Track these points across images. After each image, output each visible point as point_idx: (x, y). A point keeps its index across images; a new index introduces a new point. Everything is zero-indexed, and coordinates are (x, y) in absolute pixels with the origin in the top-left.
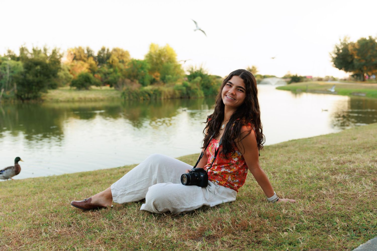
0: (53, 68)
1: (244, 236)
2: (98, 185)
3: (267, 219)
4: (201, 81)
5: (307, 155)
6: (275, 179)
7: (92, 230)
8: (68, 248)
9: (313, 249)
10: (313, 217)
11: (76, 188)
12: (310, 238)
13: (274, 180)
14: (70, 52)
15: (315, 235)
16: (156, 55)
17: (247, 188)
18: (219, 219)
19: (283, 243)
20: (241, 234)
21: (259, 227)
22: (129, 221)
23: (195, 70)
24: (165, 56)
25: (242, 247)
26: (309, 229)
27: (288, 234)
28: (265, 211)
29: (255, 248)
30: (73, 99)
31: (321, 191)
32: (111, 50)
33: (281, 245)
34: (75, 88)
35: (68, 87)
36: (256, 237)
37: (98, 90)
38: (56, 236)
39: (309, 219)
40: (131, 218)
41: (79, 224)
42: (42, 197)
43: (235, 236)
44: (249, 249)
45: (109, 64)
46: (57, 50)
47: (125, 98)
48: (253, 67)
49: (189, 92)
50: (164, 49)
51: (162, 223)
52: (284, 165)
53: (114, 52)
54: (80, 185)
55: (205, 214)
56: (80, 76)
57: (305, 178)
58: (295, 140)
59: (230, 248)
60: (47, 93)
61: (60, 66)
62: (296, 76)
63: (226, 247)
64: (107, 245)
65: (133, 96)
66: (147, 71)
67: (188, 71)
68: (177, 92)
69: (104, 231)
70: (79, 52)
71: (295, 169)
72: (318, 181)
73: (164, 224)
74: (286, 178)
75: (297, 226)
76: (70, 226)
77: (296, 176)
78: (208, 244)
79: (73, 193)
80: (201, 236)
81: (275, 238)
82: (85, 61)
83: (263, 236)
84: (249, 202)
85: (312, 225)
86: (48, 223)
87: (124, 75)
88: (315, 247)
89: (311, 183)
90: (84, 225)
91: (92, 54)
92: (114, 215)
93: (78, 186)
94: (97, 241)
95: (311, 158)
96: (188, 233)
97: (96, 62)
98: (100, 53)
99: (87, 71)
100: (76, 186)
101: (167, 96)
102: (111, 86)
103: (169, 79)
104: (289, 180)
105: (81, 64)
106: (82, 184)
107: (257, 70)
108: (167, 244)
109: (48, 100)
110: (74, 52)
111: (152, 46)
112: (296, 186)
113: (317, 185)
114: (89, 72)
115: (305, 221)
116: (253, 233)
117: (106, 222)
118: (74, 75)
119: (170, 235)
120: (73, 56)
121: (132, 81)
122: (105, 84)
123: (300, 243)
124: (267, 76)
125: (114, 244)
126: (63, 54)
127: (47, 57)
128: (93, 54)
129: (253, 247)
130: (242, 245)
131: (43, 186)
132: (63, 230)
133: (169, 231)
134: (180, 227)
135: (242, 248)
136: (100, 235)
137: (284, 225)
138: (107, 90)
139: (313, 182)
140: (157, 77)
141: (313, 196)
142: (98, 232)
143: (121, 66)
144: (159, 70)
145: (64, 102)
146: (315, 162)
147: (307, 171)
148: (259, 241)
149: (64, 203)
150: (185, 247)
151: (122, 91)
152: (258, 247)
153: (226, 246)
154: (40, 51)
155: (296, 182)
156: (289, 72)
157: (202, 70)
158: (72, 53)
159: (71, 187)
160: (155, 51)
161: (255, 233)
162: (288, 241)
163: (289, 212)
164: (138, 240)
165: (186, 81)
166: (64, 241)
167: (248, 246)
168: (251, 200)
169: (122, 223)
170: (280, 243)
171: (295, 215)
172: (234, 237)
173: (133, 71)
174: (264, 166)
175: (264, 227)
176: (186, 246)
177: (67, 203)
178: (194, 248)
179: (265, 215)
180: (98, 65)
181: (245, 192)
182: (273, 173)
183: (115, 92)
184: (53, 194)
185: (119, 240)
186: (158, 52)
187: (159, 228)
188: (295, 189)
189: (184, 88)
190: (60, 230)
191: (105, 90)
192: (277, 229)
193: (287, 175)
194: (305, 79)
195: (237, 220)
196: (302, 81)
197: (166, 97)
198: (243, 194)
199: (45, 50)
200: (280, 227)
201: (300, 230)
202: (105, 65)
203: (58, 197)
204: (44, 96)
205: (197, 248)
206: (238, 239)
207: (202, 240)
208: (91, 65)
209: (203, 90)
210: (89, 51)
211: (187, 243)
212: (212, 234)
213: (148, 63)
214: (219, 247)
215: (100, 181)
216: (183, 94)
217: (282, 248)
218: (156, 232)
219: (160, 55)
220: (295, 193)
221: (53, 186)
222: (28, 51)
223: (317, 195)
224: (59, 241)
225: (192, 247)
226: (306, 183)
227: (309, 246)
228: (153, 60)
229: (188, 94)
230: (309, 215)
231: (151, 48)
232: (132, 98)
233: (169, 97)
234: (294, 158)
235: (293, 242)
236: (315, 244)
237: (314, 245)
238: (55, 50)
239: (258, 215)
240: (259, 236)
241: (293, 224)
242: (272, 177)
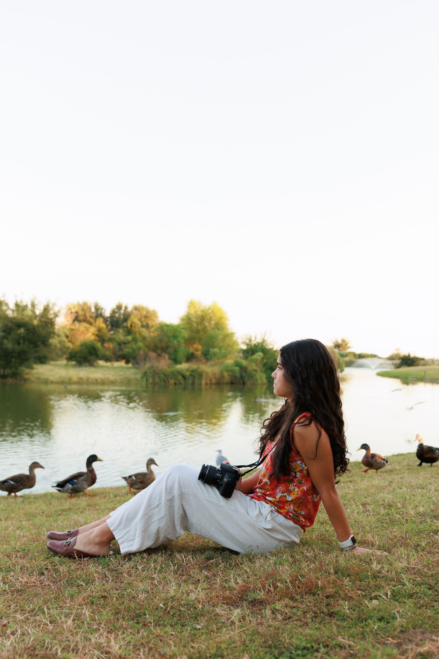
0: (43, 332)
1: (308, 604)
2: (94, 511)
3: (348, 578)
4: (263, 359)
5: (419, 478)
6: (366, 514)
7: (75, 582)
8: (34, 609)
9: (416, 629)
10: (420, 577)
11: (59, 515)
12: (413, 612)
13: (364, 516)
14: (70, 309)
15: (423, 606)
16: (197, 318)
17: (320, 526)
18: (272, 575)
19: (369, 617)
20: (304, 600)
21: (334, 590)
22: (134, 571)
23: (254, 342)
24: (210, 319)
25: (304, 620)
26: (413, 597)
27: (378, 603)
28: (345, 564)
29: (325, 623)
30: (70, 379)
31: (437, 537)
32: (130, 309)
33: (366, 621)
34: (74, 363)
35: (64, 362)
36: (327, 605)
37: (108, 367)
38: (19, 588)
39: (413, 580)
40: (136, 565)
41: (57, 571)
42: (8, 526)
43: (295, 602)
44: (314, 625)
45: (125, 329)
46: (50, 306)
47: (147, 380)
48: (343, 341)
49: (244, 374)
50: (209, 309)
51: (183, 575)
52: (382, 493)
53: (134, 311)
54: (67, 510)
55: (251, 565)
56: (82, 346)
57: (413, 515)
58: (402, 455)
59: (285, 621)
60: (32, 368)
61: (54, 329)
62: (409, 356)
63: (280, 620)
64: (94, 606)
65: (159, 378)
66: (182, 341)
67: (243, 343)
68: (226, 374)
69: (93, 585)
70: (83, 310)
71: (398, 500)
72: (433, 520)
73: (186, 578)
74: (383, 513)
75: (394, 590)
76: (43, 574)
77: (399, 511)
78: (251, 613)
79: (53, 523)
80: (242, 599)
81: (357, 609)
82: (91, 324)
83: (338, 605)
84: (321, 549)
85: (418, 591)
86: (10, 568)
87: (148, 347)
88: (421, 627)
89: (421, 523)
90: (63, 574)
91: (103, 314)
92: (112, 559)
93: (63, 512)
94: (80, 600)
95: (424, 484)
96: (222, 594)
97: (107, 326)
98: (114, 312)
99: (93, 338)
100: (60, 512)
101: (211, 380)
102: (127, 362)
103: (215, 354)
104: (388, 517)
105: (85, 327)
106: (70, 509)
107: (349, 345)
108: (188, 610)
109: (33, 379)
110: (76, 309)
111: (191, 304)
112: (397, 527)
113: (430, 527)
114: (95, 340)
115: (407, 584)
116: (323, 600)
117: (97, 570)
118: (73, 343)
119: (193, 596)
120: (73, 316)
121: (159, 355)
122: (118, 358)
123: (397, 619)
124: (364, 354)
125: (106, 605)
126: (59, 312)
127: (36, 317)
128: (104, 312)
129: (321, 621)
130: (305, 618)
131: (12, 510)
132: (30, 579)
133: (193, 589)
134: (211, 584)
135: (304, 622)
136: (85, 590)
137: (373, 589)
138: (122, 368)
139: (425, 522)
140: (197, 350)
141: (423, 544)
142: (83, 585)
143: (145, 332)
144: (200, 340)
145: (57, 383)
146: (430, 490)
147: (417, 503)
148: (332, 613)
149: (38, 537)
150: (214, 615)
151: (144, 370)
152: (329, 621)
153: (279, 617)
154: (26, 306)
155: (399, 522)
156: (398, 349)
157: (266, 341)
158: (73, 311)
159: (53, 512)
160: (196, 312)
161: (327, 599)
162: (377, 615)
163: (383, 567)
164: (144, 601)
165: (241, 358)
166: (30, 597)
167: (314, 620)
168: (326, 546)
169: (121, 573)
170: (364, 617)
171: (392, 572)
172: (293, 604)
173: (161, 341)
174: (350, 493)
175: (341, 590)
176: (217, 615)
177: (42, 537)
178: (228, 619)
179: (345, 572)
180: (110, 330)
181: (316, 533)
182: (364, 505)
183: (133, 371)
184: (24, 522)
185: (115, 599)
186: (200, 313)
187: (178, 583)
188: (396, 531)
189: (237, 369)
190: (25, 580)
191: (118, 367)
192: (361, 594)
193: (385, 509)
194: (422, 362)
195: (300, 577)
196: (418, 365)
197: (208, 382)
198: (314, 536)
199: (33, 305)
200: (367, 592)
201: (399, 598)
202: (121, 331)
203: (31, 527)
204: (27, 374)
205: (233, 618)
206: (299, 608)
207: (242, 606)
208: (100, 330)
209: (265, 372)
210: (97, 308)
211: (218, 610)
212: (258, 597)
213: (183, 329)
214: (268, 619)
215: (98, 505)
216: (236, 377)
217: (367, 625)
218: (172, 590)
219: (203, 318)
220: (395, 537)
221: (27, 510)
222: (8, 306)
223: (429, 543)
224: (23, 597)
225: (226, 617)
226: (414, 522)
227: (411, 624)
228: (192, 325)
229: (242, 377)
230: (415, 573)
231: (189, 307)
232: (157, 380)
233: (214, 381)
234: (398, 482)
235: (386, 617)
236: (421, 622)
237: (419, 623)
238: (48, 306)
239: (334, 570)
240: (332, 604)
241: (387, 588)
242: (362, 510)
